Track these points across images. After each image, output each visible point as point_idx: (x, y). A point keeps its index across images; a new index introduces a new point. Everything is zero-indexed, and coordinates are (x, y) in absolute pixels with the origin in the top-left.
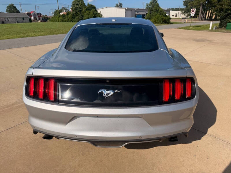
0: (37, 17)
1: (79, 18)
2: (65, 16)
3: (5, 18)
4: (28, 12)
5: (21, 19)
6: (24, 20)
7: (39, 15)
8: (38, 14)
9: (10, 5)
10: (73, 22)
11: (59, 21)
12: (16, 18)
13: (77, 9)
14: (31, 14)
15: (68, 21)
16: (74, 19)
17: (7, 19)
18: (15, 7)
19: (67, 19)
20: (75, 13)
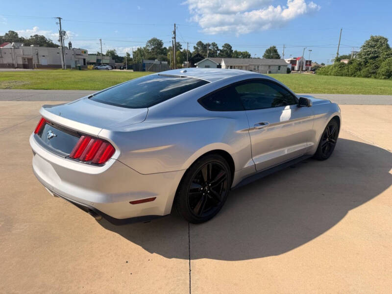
0: (304, 66)
1: (368, 70)
2: (344, 67)
3: (255, 66)
4: (293, 58)
5: (277, 68)
6: (279, 69)
7: (309, 63)
8: (307, 61)
9: (271, 48)
10: (355, 76)
11: (332, 74)
12: (270, 66)
13: (368, 55)
14: (296, 61)
15: (346, 75)
16: (358, 72)
17: (258, 67)
18: (276, 51)
19: (346, 70)
20: (364, 61)
